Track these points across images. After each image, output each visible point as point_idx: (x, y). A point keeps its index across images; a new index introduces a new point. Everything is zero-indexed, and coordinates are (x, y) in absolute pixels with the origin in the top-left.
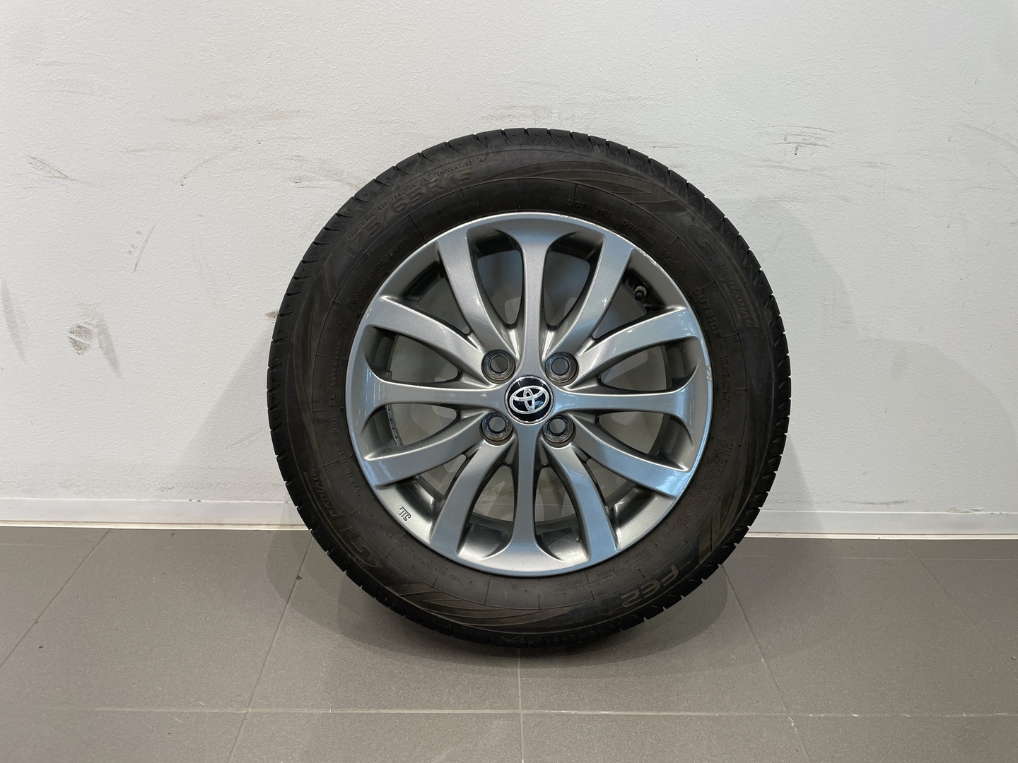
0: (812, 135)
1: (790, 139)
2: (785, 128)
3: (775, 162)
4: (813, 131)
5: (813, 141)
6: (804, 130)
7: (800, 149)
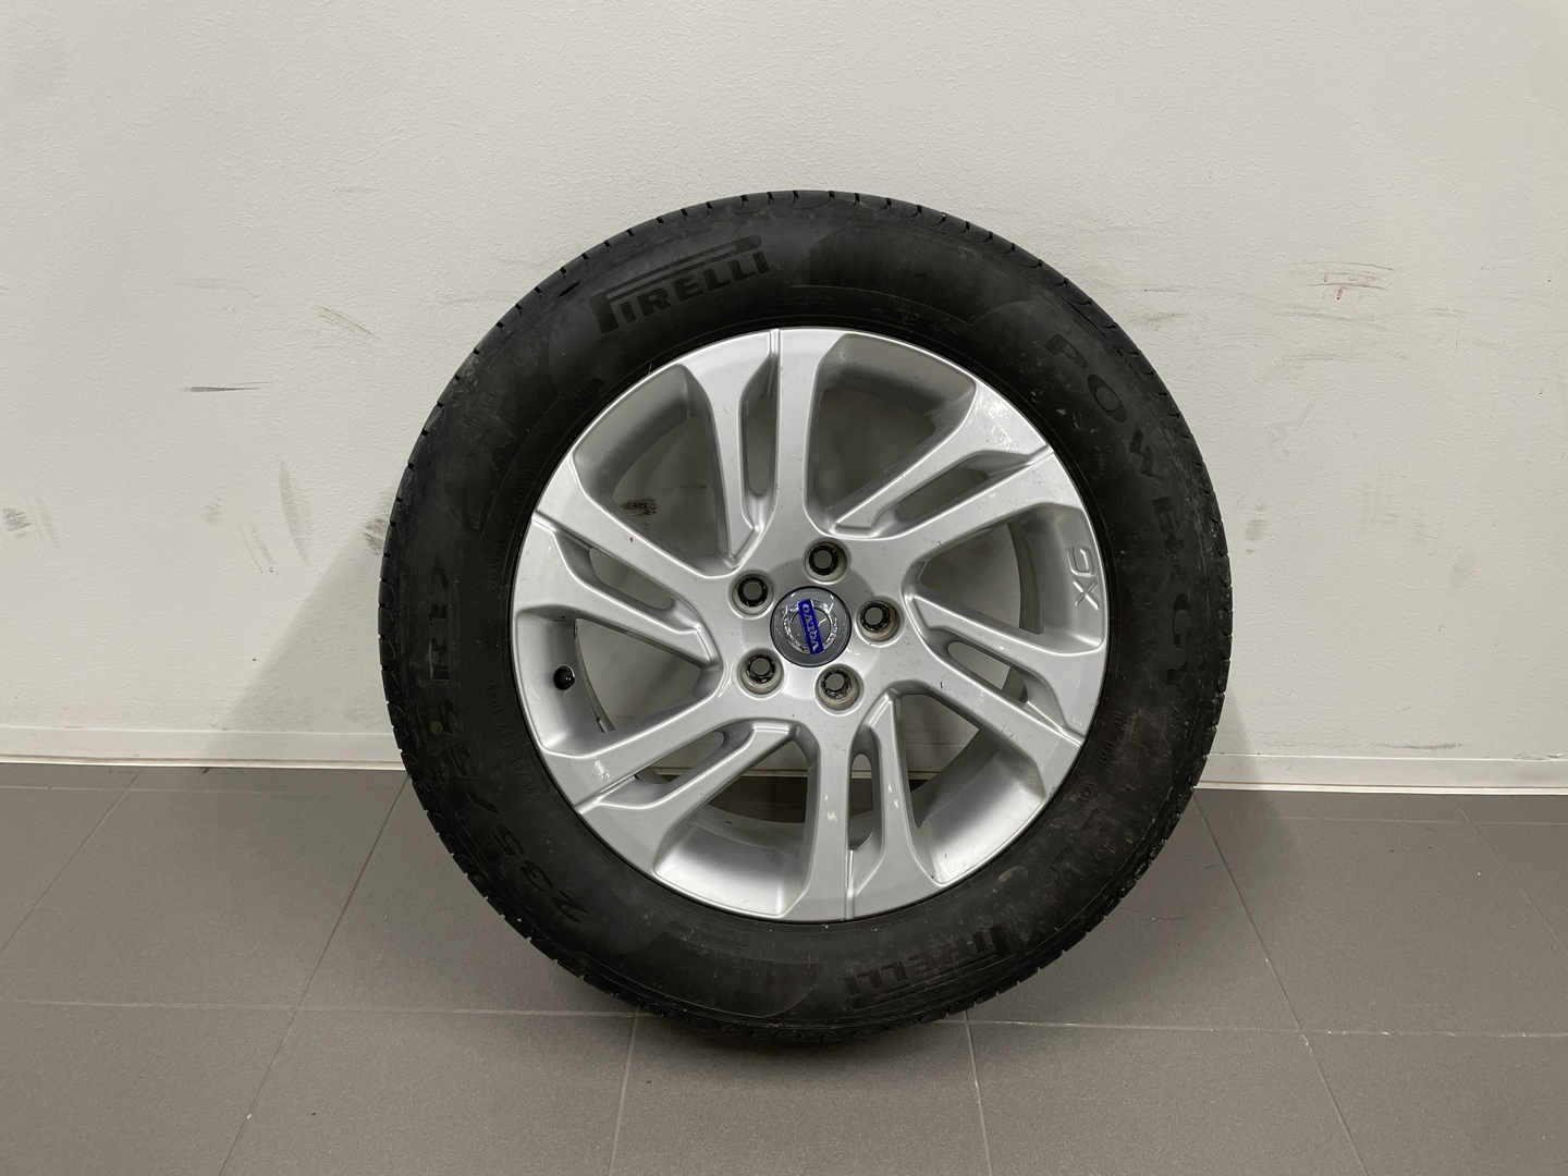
0: (1363, 274)
1: (1332, 279)
2: (1325, 264)
3: (1309, 309)
4: (1365, 268)
5: (1362, 280)
6: (1351, 267)
7: (1344, 292)
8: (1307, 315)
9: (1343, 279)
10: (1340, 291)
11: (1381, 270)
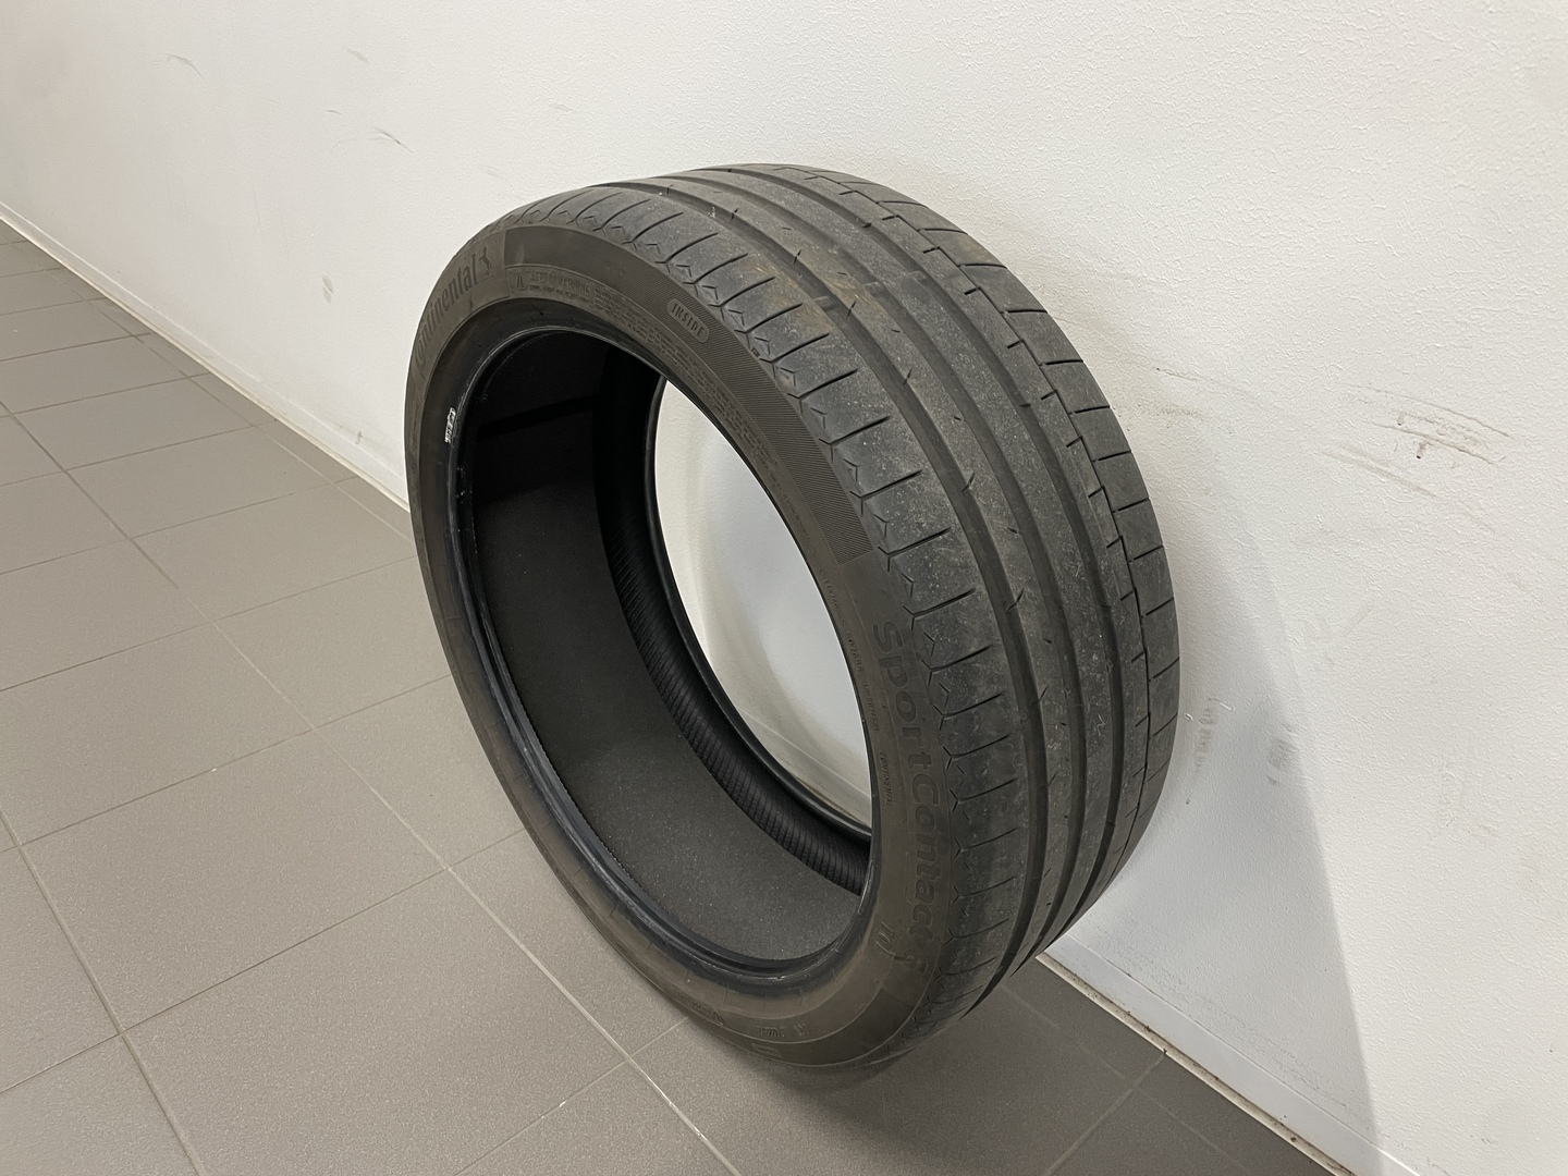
0: (1460, 429)
1: (1408, 423)
2: (1401, 399)
3: (1373, 460)
4: (1461, 420)
5: (1458, 440)
6: (1444, 414)
7: (1428, 451)
8: (1370, 468)
9: (1427, 429)
10: (1422, 447)
11: (1490, 432)
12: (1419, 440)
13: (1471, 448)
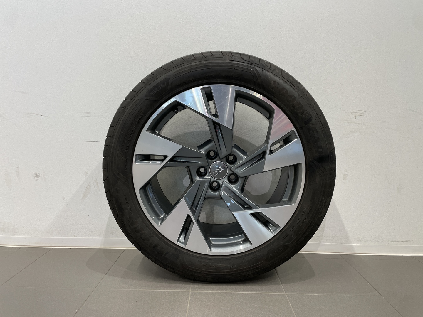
8: (349, 122)
9: (356, 114)
11: (364, 112)
12: (355, 116)
13: (362, 115)
